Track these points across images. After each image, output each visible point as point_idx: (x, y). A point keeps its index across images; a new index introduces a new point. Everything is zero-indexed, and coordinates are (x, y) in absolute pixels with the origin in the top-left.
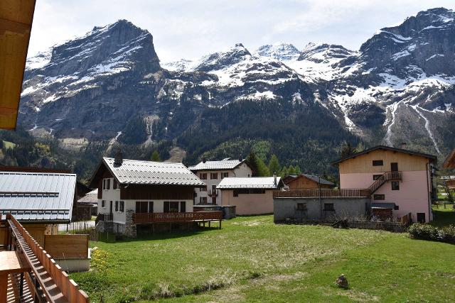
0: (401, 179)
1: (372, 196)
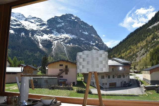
0: (68, 71)
1: (59, 76)
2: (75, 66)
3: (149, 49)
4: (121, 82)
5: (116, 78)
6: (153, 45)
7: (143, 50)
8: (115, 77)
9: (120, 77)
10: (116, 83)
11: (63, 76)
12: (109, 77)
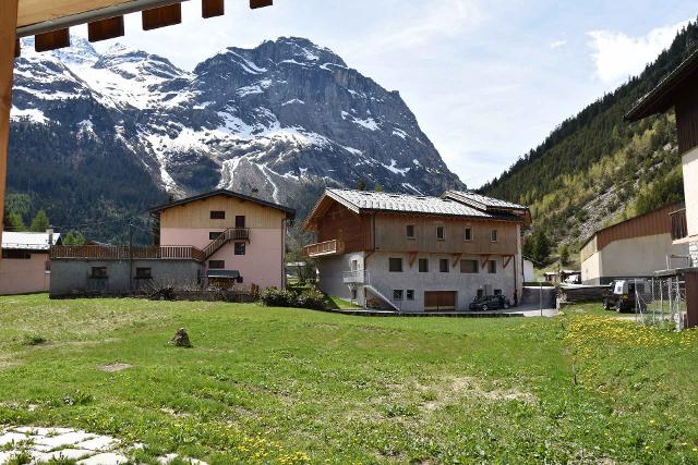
0: (247, 239)
1: (207, 263)
2: (278, 219)
3: (636, 186)
4: (480, 292)
5: (455, 272)
6: (656, 169)
7: (615, 191)
8: (450, 268)
9: (476, 271)
10: (454, 293)
11: (223, 262)
12: (424, 267)
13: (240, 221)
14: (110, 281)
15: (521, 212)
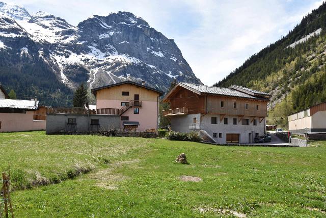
0: (141, 106)
2: (155, 96)
3: (289, 86)
4: (249, 134)
5: (239, 124)
6: (298, 79)
7: (279, 89)
8: (238, 122)
9: (248, 124)
10: (239, 135)
11: (128, 117)
12: (226, 123)
13: (137, 97)
14: (78, 126)
15: (268, 97)
